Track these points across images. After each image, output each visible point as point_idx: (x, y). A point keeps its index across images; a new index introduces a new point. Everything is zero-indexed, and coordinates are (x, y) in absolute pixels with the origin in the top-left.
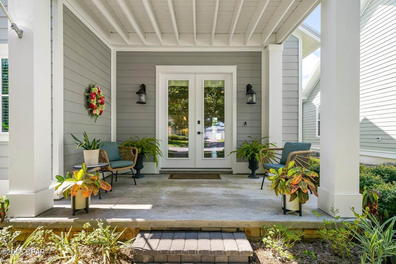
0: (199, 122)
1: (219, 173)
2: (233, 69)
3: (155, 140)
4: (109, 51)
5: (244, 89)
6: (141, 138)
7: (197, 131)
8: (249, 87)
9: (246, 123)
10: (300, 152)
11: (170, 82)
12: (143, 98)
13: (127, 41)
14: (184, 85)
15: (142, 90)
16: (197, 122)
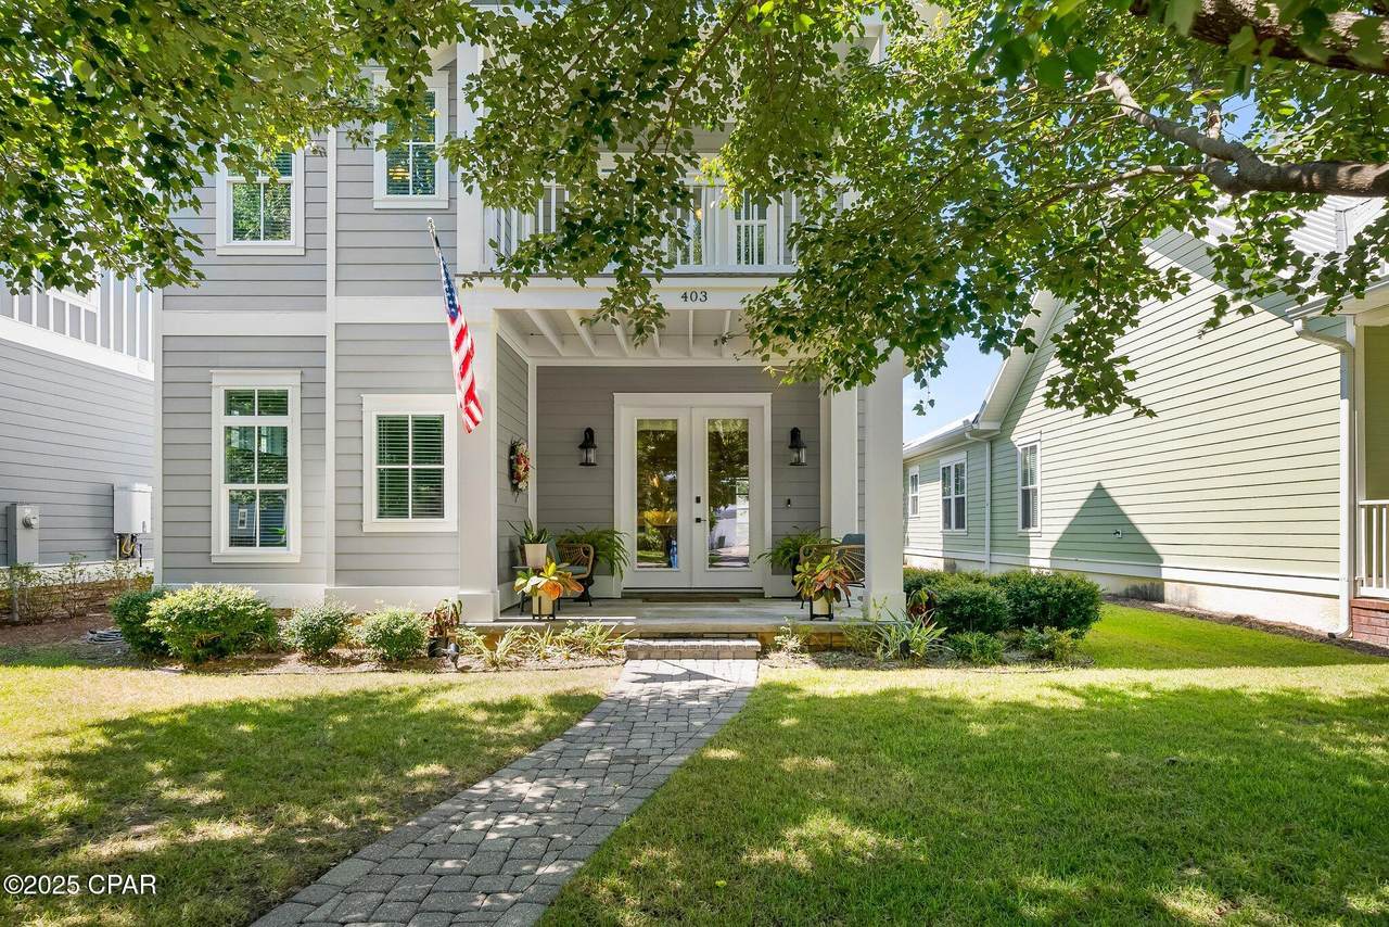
0: (698, 500)
1: (737, 596)
2: (764, 399)
3: (613, 532)
4: (524, 367)
5: (787, 438)
6: (589, 528)
7: (695, 517)
8: (795, 433)
9: (789, 502)
10: (853, 546)
11: (640, 422)
12: (592, 456)
13: (561, 352)
14: (669, 427)
15: (588, 440)
16: (694, 500)
